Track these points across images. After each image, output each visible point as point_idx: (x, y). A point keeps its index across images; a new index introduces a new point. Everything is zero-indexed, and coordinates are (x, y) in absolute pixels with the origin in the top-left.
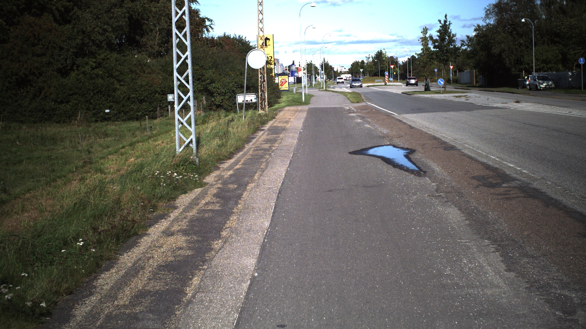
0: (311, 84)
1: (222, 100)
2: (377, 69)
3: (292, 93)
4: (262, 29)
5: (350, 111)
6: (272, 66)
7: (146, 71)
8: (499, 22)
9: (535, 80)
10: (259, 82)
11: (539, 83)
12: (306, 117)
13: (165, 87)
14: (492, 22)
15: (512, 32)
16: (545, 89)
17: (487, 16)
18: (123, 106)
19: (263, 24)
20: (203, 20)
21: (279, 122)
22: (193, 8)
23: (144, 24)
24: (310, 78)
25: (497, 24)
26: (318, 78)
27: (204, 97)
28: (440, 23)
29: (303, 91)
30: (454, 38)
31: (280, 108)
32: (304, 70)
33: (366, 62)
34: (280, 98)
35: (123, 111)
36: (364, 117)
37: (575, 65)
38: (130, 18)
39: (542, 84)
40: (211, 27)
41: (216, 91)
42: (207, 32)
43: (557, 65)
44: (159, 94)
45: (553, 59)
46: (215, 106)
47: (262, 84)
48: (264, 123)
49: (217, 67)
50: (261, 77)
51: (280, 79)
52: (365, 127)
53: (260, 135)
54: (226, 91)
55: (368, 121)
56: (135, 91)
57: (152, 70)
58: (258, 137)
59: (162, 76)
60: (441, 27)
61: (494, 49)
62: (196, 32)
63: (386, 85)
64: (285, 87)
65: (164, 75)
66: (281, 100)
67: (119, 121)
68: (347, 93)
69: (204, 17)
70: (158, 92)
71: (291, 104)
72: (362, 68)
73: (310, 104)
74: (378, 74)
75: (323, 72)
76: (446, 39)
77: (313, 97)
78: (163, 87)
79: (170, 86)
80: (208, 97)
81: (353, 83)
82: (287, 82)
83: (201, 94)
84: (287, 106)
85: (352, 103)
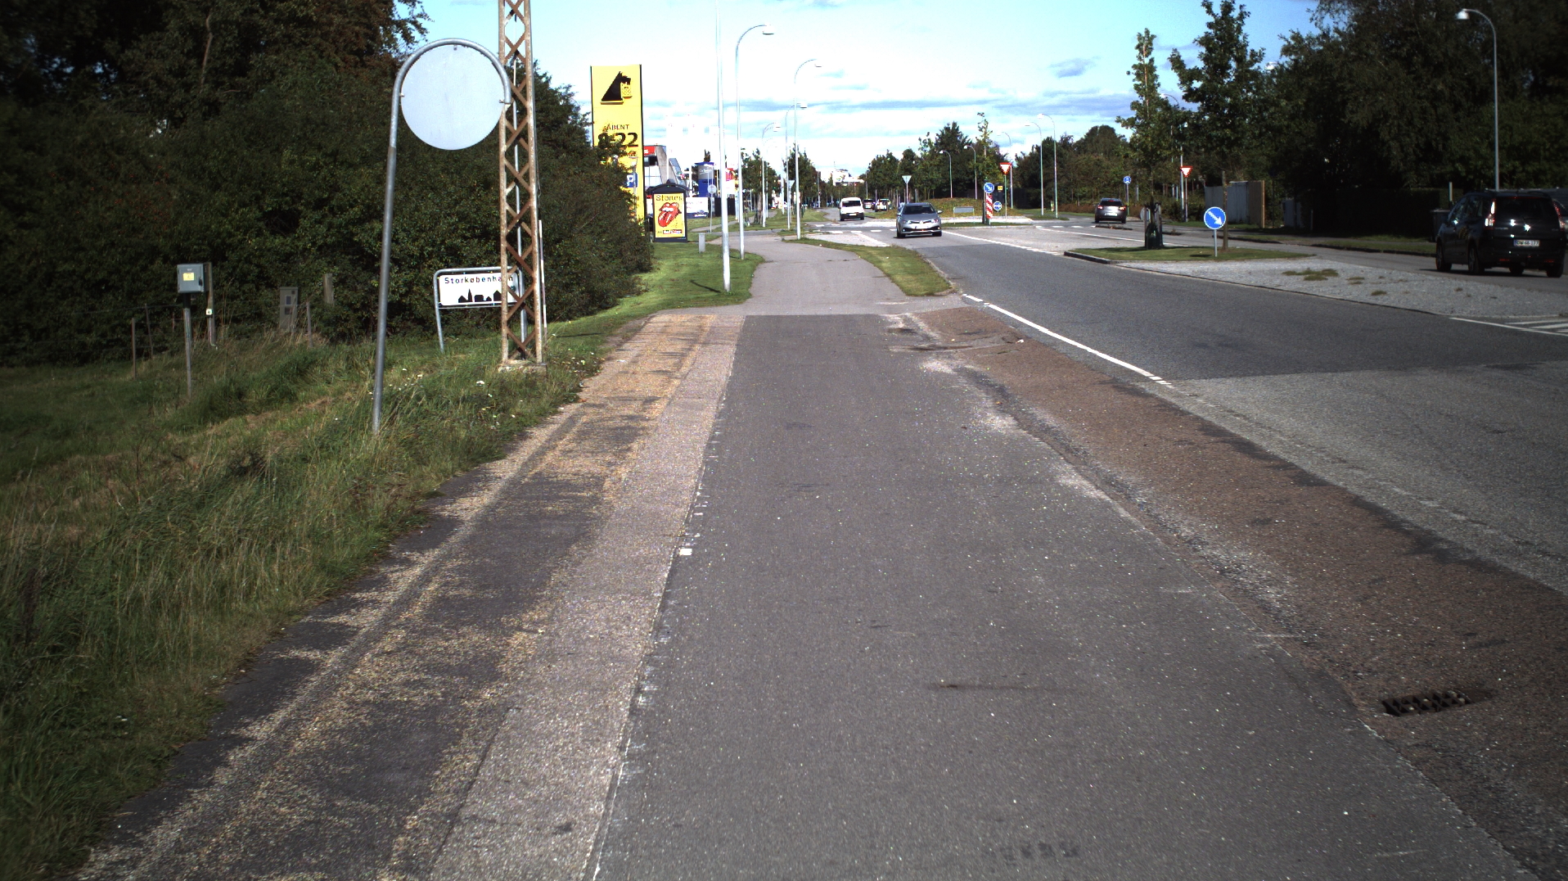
0: (757, 218)
2: (945, 175)
3: (692, 251)
5: (914, 341)
6: (634, 163)
8: (1363, 25)
13: (188, 234)
14: (1342, 26)
15: (1408, 58)
17: (1326, 4)
23: (169, 5)
24: (753, 199)
25: (1356, 29)
26: (779, 200)
29: (727, 244)
30: (1256, 66)
32: (734, 178)
34: (646, 269)
40: (418, 27)
42: (404, 41)
44: (164, 261)
47: (514, 230)
51: (659, 205)
55: (1047, 430)
60: (1210, 25)
63: (985, 222)
64: (676, 228)
66: (648, 282)
70: (159, 252)
71: (682, 296)
72: (908, 171)
73: (749, 300)
74: (945, 190)
75: (795, 183)
76: (1230, 67)
77: (762, 266)
78: (180, 233)
79: (208, 228)
80: (355, 273)
81: (909, 222)
82: (680, 212)
83: (329, 263)
84: (663, 309)
85: (908, 298)
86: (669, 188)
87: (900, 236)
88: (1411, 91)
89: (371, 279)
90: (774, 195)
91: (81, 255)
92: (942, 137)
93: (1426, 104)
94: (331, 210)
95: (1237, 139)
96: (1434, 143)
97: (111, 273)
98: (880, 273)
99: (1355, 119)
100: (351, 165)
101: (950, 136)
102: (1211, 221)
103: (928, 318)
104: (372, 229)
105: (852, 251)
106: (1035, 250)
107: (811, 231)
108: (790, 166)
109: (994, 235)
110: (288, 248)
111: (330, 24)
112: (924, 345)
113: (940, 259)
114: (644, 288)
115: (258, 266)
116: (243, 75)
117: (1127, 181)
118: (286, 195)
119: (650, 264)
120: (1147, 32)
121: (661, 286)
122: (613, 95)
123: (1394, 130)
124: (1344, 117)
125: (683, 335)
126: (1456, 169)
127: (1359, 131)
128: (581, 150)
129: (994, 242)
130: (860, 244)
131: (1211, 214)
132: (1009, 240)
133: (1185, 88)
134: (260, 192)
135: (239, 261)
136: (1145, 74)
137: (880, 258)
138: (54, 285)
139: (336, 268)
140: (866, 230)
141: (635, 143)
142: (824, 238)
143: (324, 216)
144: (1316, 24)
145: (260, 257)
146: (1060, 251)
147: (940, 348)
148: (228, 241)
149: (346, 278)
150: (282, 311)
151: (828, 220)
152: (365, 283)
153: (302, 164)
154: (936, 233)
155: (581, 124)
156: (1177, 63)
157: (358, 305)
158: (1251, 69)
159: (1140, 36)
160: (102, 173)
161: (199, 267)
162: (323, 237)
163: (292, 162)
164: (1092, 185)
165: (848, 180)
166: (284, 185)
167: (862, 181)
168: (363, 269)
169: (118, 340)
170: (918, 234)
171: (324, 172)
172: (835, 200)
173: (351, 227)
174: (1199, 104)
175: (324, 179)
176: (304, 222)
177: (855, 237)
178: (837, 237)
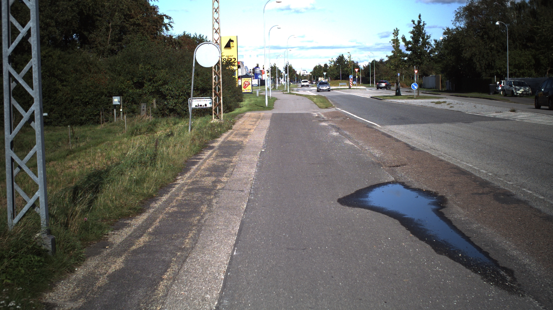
0: (275, 86)
1: (176, 103)
2: (339, 72)
3: (255, 96)
4: (218, 21)
5: (319, 119)
6: (235, 68)
7: (92, 70)
8: (469, 25)
9: (511, 86)
10: (213, 84)
11: (515, 89)
12: (269, 127)
13: (113, 88)
14: (462, 26)
15: (482, 36)
16: (522, 95)
17: (457, 19)
18: (66, 108)
19: (219, 13)
20: (161, 17)
21: (236, 135)
22: (151, 5)
23: (97, 20)
24: (274, 81)
25: (467, 27)
26: (282, 80)
27: (154, 101)
28: (414, 23)
29: (266, 94)
30: (428, 40)
31: (240, 113)
32: (268, 73)
33: (329, 65)
34: (242, 101)
35: (65, 114)
36: (339, 129)
37: (548, 70)
38: (81, 13)
39: (519, 90)
40: (170, 26)
41: (169, 93)
42: (166, 30)
43: (530, 71)
44: (105, 96)
45: (525, 64)
46: (168, 110)
47: (216, 87)
48: (215, 136)
49: (171, 67)
50: (215, 78)
51: (243, 81)
52: (346, 143)
53: (205, 157)
54: (179, 93)
55: (346, 135)
56: (79, 93)
57: (99, 69)
58: (201, 161)
59: (109, 76)
60: (414, 27)
61: (465, 53)
62: (153, 30)
63: (350, 88)
64: (249, 89)
65: (112, 74)
66: (243, 104)
67: (60, 126)
68: (312, 97)
69: (162, 14)
70: (104, 94)
71: (253, 108)
72: (325, 71)
73: (273, 109)
74: (339, 77)
75: (287, 75)
76: (420, 41)
77: (276, 101)
78: (110, 88)
79: (118, 87)
80: (160, 100)
81: (321, 87)
82: (250, 84)
83: (153, 97)
84: (248, 111)
85: (320, 109)
86: (247, 76)
89: (164, 102)
90: (280, 79)
91: (81, 94)
92: (338, 59)
93: (489, 51)
94: (154, 81)
96: (491, 63)
97: (90, 99)
98: (313, 102)
99: (465, 55)
100: (159, 69)
101: (341, 59)
102: (413, 87)
103: (325, 114)
104: (165, 87)
105: (305, 97)
106: (362, 96)
107: (292, 91)
108: (286, 69)
109: (351, 92)
110: (141, 93)
111: (146, 25)
112: (322, 120)
113: (332, 99)
114: (242, 106)
115: (132, 98)
116: (121, 41)
117: (399, 75)
118: (141, 77)
119: (242, 100)
120: (397, 29)
121: (247, 106)
122: (228, 46)
123: (478, 59)
125: (255, 117)
126: (497, 71)
127: (467, 59)
129: (351, 94)
131: (413, 85)
132: (356, 93)
133: (406, 47)
134: (133, 77)
135: (127, 96)
136: (396, 41)
137: (313, 98)
138: (73, 103)
140: (309, 90)
141: (235, 61)
142: (297, 93)
143: (151, 83)
144: (454, 25)
145: (133, 95)
146: (370, 97)
147: (326, 120)
148: (124, 91)
150: (142, 110)
151: (298, 87)
152: (163, 103)
153: (145, 68)
156: (404, 39)
157: (161, 109)
158: (427, 41)
159: (394, 30)
160: (86, 71)
161: (119, 97)
162: (151, 89)
163: (142, 68)
165: (306, 74)
166: (140, 75)
167: (311, 74)
168: (162, 99)
169: (92, 118)
170: (324, 91)
171: (151, 71)
173: (159, 87)
174: (411, 52)
175: (151, 73)
176: (145, 85)
177: (307, 93)
178: (301, 92)
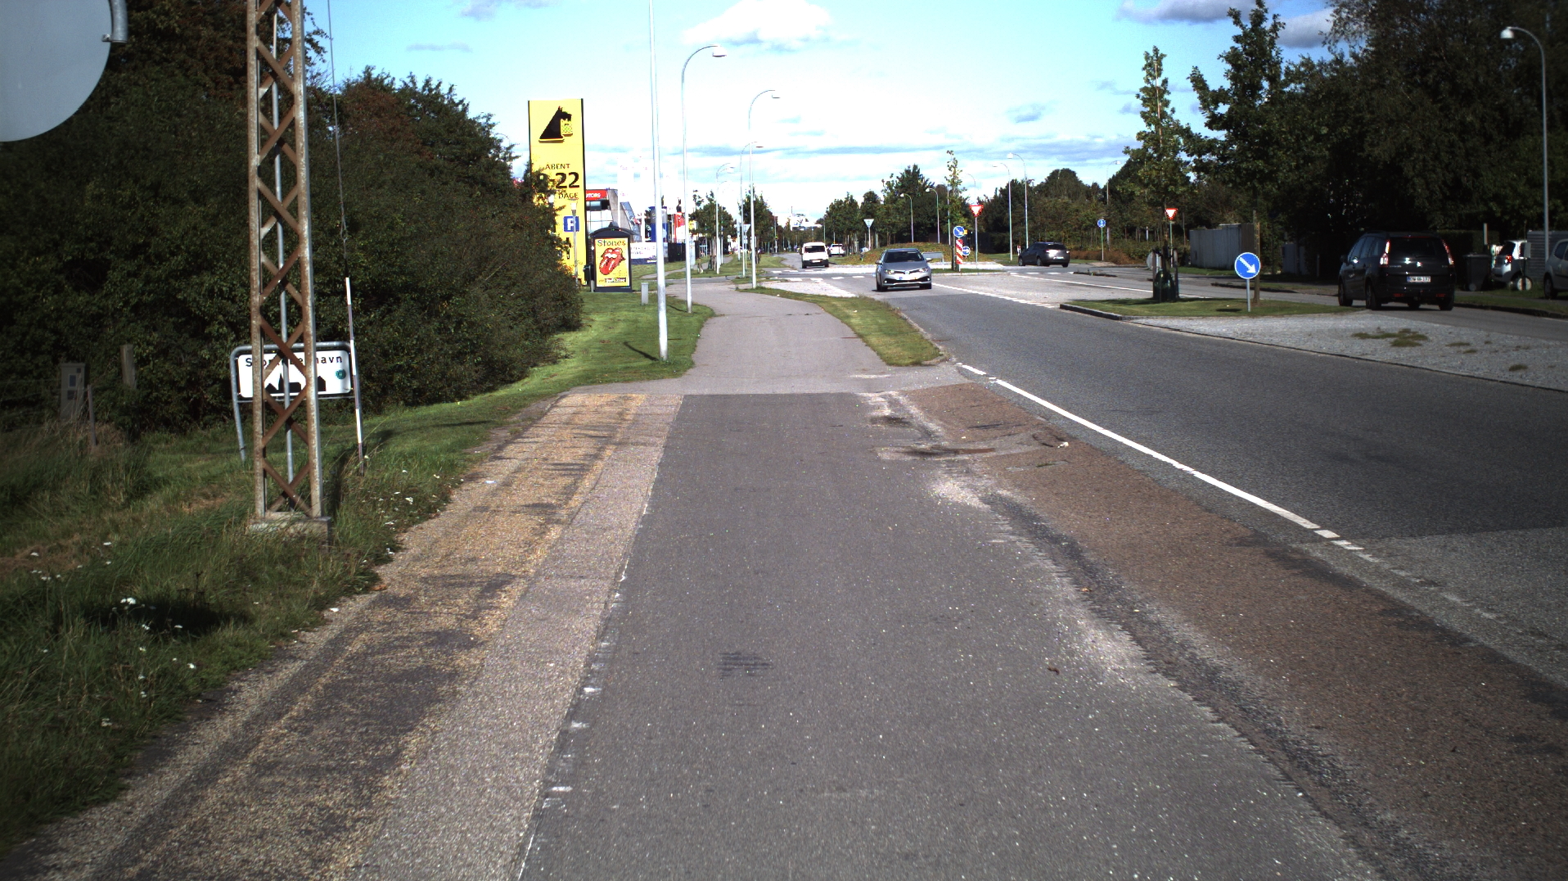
0: (712, 265)
2: (906, 219)
5: (910, 438)
14: (1358, 50)
17: (1341, 27)
26: (732, 244)
28: (1236, 22)
32: (691, 222)
34: (573, 328)
60: (1237, 39)
63: (955, 269)
64: (617, 276)
66: (572, 343)
71: (610, 365)
72: (870, 215)
73: (691, 371)
74: (905, 234)
75: (750, 228)
76: (1262, 88)
77: (710, 321)
81: (892, 271)
82: (623, 259)
84: (579, 385)
85: (890, 368)
86: (613, 232)
87: (881, 288)
88: (1437, 123)
90: (730, 240)
92: (902, 180)
94: (148, 259)
95: (1271, 172)
96: (1463, 180)
98: (851, 333)
99: (1375, 153)
100: (176, 201)
101: (911, 180)
102: (1243, 269)
103: (918, 397)
105: (815, 302)
107: (768, 279)
108: (746, 210)
109: (967, 282)
110: (94, 308)
111: (198, 37)
112: (925, 446)
113: (915, 312)
114: (563, 353)
115: (55, 332)
117: (1102, 224)
118: (91, 240)
119: (579, 320)
120: (1156, 50)
121: (586, 351)
122: (552, 132)
123: (1419, 165)
124: (1363, 150)
125: (594, 428)
126: (1491, 209)
127: (1380, 167)
128: (503, 188)
129: (970, 291)
130: (822, 293)
131: (1243, 261)
133: (1208, 114)
134: (57, 237)
135: (30, 325)
136: (1154, 98)
139: (155, 335)
140: (826, 277)
141: (575, 184)
142: (783, 286)
143: (139, 267)
144: (1329, 48)
145: (57, 320)
146: (1052, 303)
147: (947, 451)
149: (169, 347)
150: (64, 396)
151: (785, 266)
152: (195, 354)
153: (113, 201)
154: (925, 285)
155: (505, 159)
156: (1198, 82)
157: (183, 383)
159: (1147, 57)
162: (138, 294)
163: (98, 198)
164: (1062, 228)
165: (805, 224)
166: (87, 227)
167: (819, 226)
170: (903, 286)
171: (141, 210)
172: (792, 245)
173: (172, 281)
174: (1226, 132)
175: (141, 219)
176: (114, 275)
177: (816, 286)
178: (796, 286)
